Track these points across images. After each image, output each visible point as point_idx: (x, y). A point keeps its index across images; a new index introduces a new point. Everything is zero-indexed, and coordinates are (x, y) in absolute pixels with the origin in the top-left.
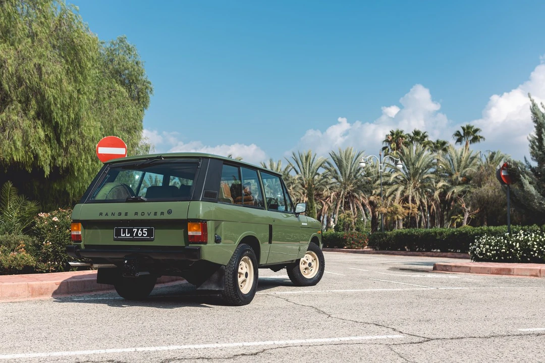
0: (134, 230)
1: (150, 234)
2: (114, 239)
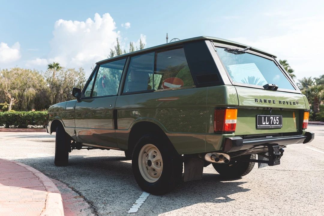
0: (271, 117)
1: (280, 123)
2: (257, 128)
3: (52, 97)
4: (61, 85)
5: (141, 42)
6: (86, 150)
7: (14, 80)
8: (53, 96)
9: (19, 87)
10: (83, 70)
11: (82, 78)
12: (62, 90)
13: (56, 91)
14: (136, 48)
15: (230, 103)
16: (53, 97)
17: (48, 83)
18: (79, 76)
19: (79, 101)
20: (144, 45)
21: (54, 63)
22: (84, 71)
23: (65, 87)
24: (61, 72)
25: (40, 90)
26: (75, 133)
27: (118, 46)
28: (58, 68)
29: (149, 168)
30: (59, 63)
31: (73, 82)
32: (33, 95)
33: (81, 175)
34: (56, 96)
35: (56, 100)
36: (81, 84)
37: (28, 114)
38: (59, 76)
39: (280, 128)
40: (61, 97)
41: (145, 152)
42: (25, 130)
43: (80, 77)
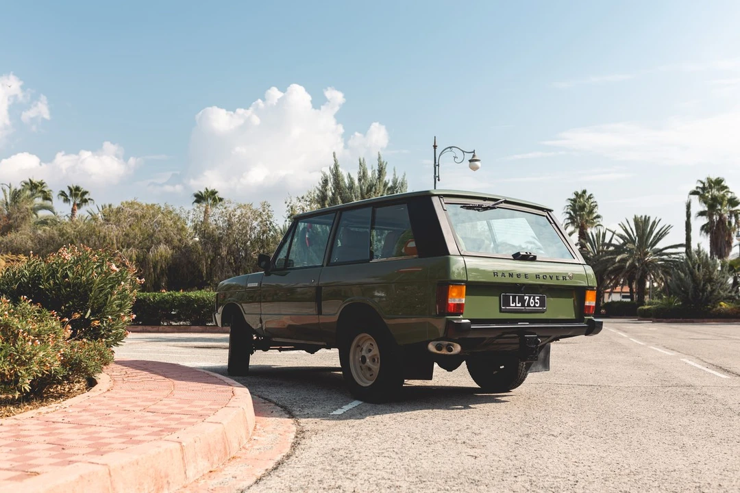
0: (525, 297)
1: (542, 304)
2: (501, 311)
3: (204, 262)
4: (222, 237)
5: (379, 158)
6: (277, 351)
7: (128, 228)
8: (206, 260)
9: (137, 242)
10: (269, 206)
11: (267, 224)
12: (224, 249)
13: (213, 252)
14: (372, 168)
15: (455, 277)
16: (207, 263)
17: (196, 232)
18: (259, 219)
19: (267, 274)
20: (386, 163)
21: (207, 189)
22: (270, 209)
23: (231, 242)
24: (224, 210)
25: (179, 248)
26: (261, 322)
27: (336, 167)
28: (215, 200)
29: (363, 366)
30: (216, 190)
31: (247, 231)
32: (166, 258)
33: (270, 385)
34: (212, 261)
35: (211, 269)
36: (263, 236)
37: (163, 298)
38: (217, 218)
39: (543, 312)
40: (223, 264)
41: (358, 346)
42: (156, 328)
43: (261, 222)
